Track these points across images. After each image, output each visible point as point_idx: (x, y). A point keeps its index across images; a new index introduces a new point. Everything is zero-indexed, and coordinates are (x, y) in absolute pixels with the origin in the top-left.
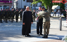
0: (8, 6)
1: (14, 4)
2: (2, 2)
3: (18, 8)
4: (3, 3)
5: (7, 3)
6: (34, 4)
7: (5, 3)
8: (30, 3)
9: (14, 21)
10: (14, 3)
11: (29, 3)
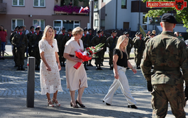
0: (78, 22)
1: (95, 18)
2: (59, 11)
3: (106, 29)
4: (62, 12)
5: (74, 15)
6: (153, 18)
7: (69, 15)
8: (142, 13)
9: (90, 65)
10: (95, 14)
11: (138, 13)
